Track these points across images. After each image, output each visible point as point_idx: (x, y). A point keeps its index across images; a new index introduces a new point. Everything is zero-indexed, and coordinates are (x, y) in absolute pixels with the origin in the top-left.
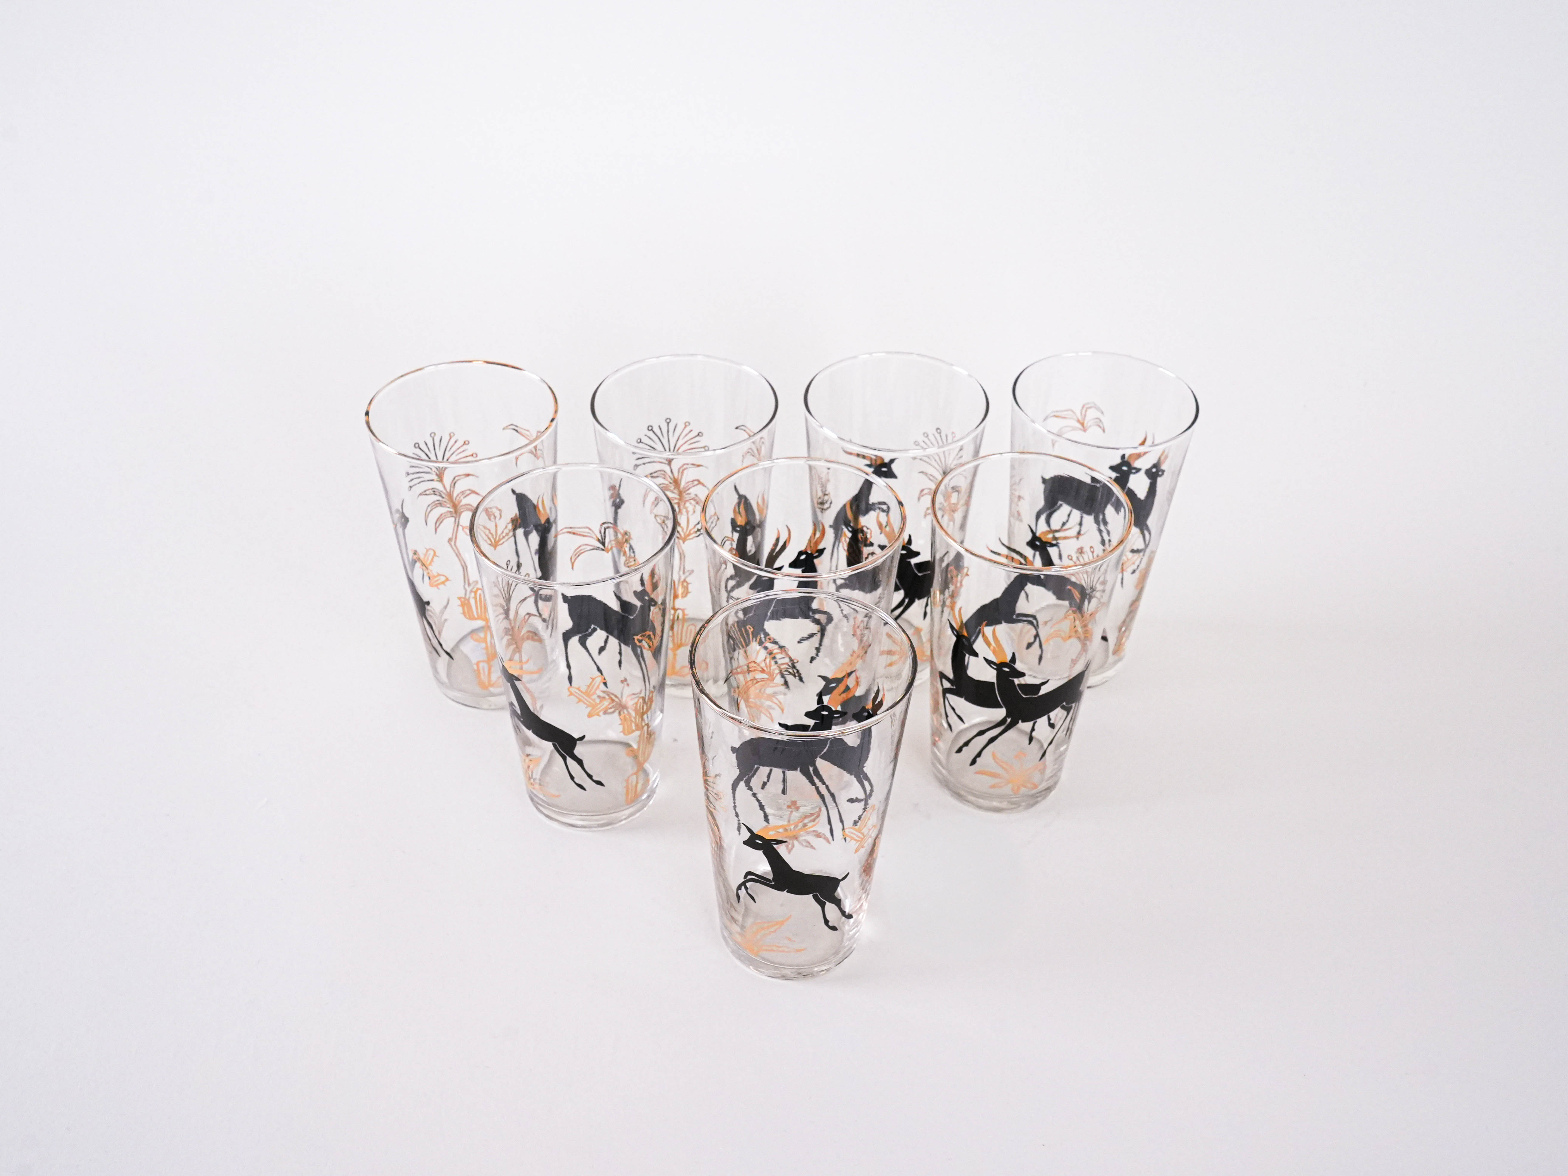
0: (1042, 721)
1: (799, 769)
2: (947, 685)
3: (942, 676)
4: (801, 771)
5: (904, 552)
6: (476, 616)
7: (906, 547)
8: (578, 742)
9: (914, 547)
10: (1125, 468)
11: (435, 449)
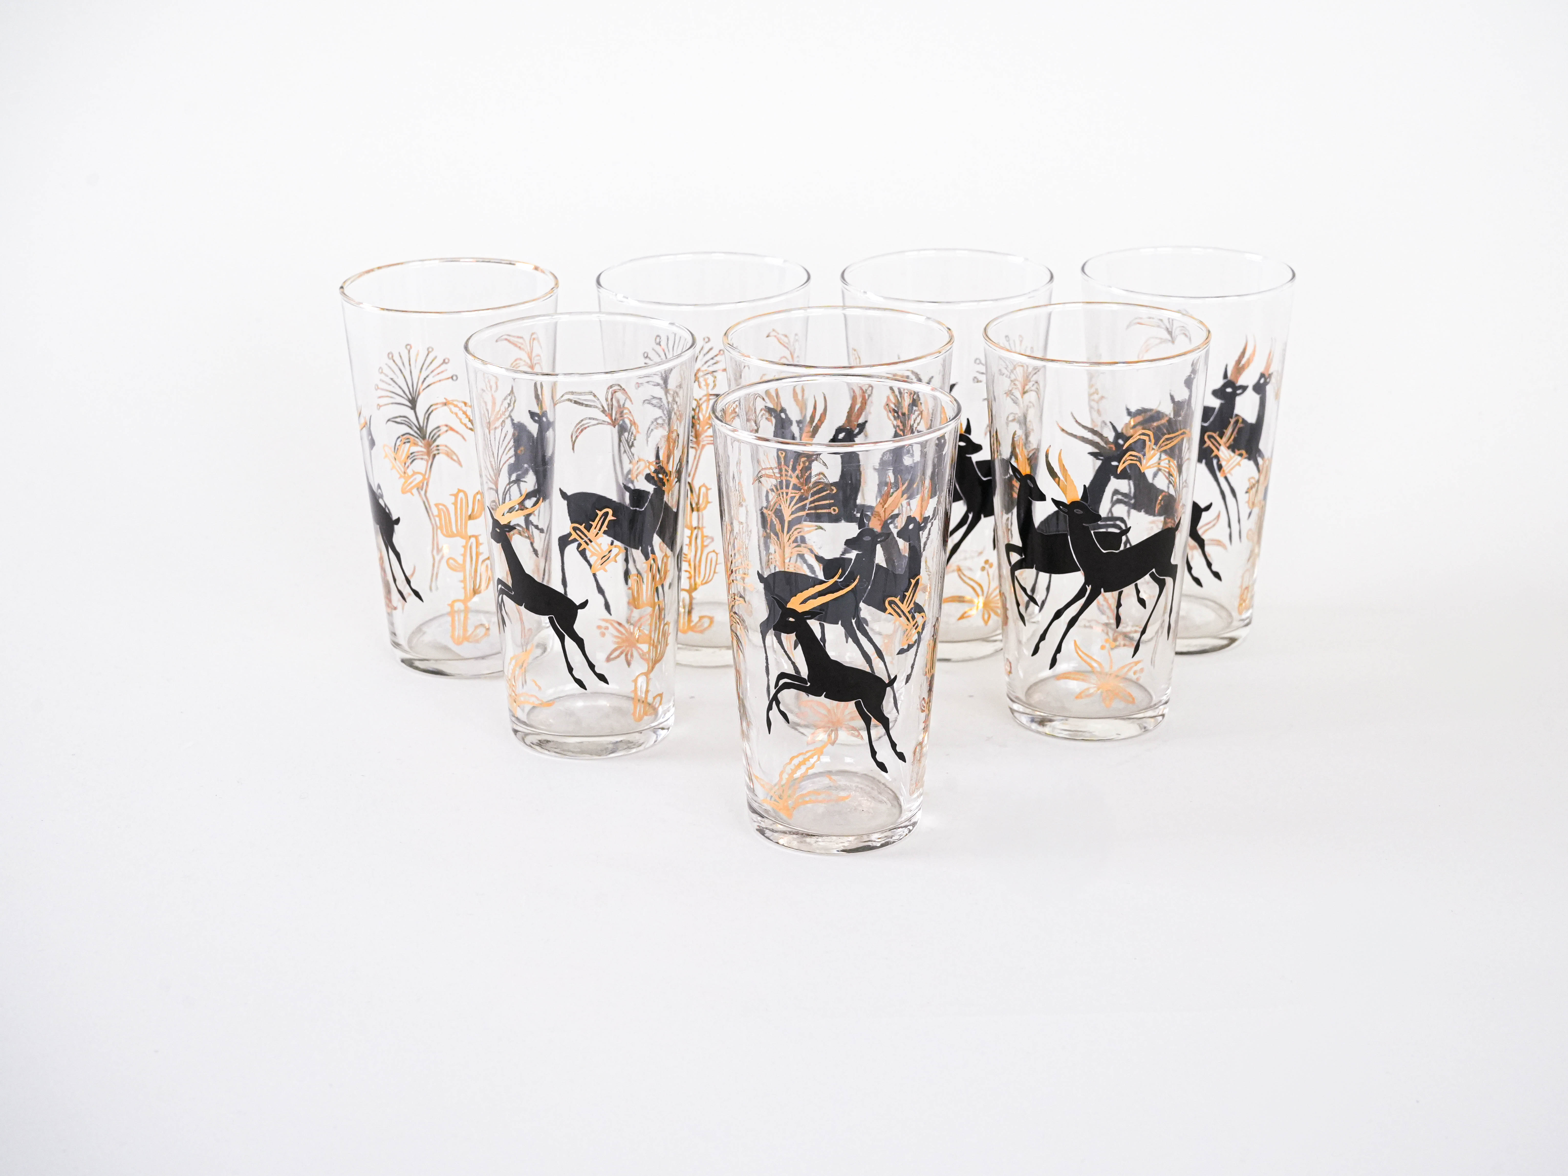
0: (1129, 591)
1: (840, 622)
2: (1015, 557)
3: (1010, 548)
4: (842, 625)
5: (962, 444)
6: (455, 532)
7: (965, 436)
8: (579, 611)
9: (975, 437)
10: (1229, 390)
11: (410, 365)
